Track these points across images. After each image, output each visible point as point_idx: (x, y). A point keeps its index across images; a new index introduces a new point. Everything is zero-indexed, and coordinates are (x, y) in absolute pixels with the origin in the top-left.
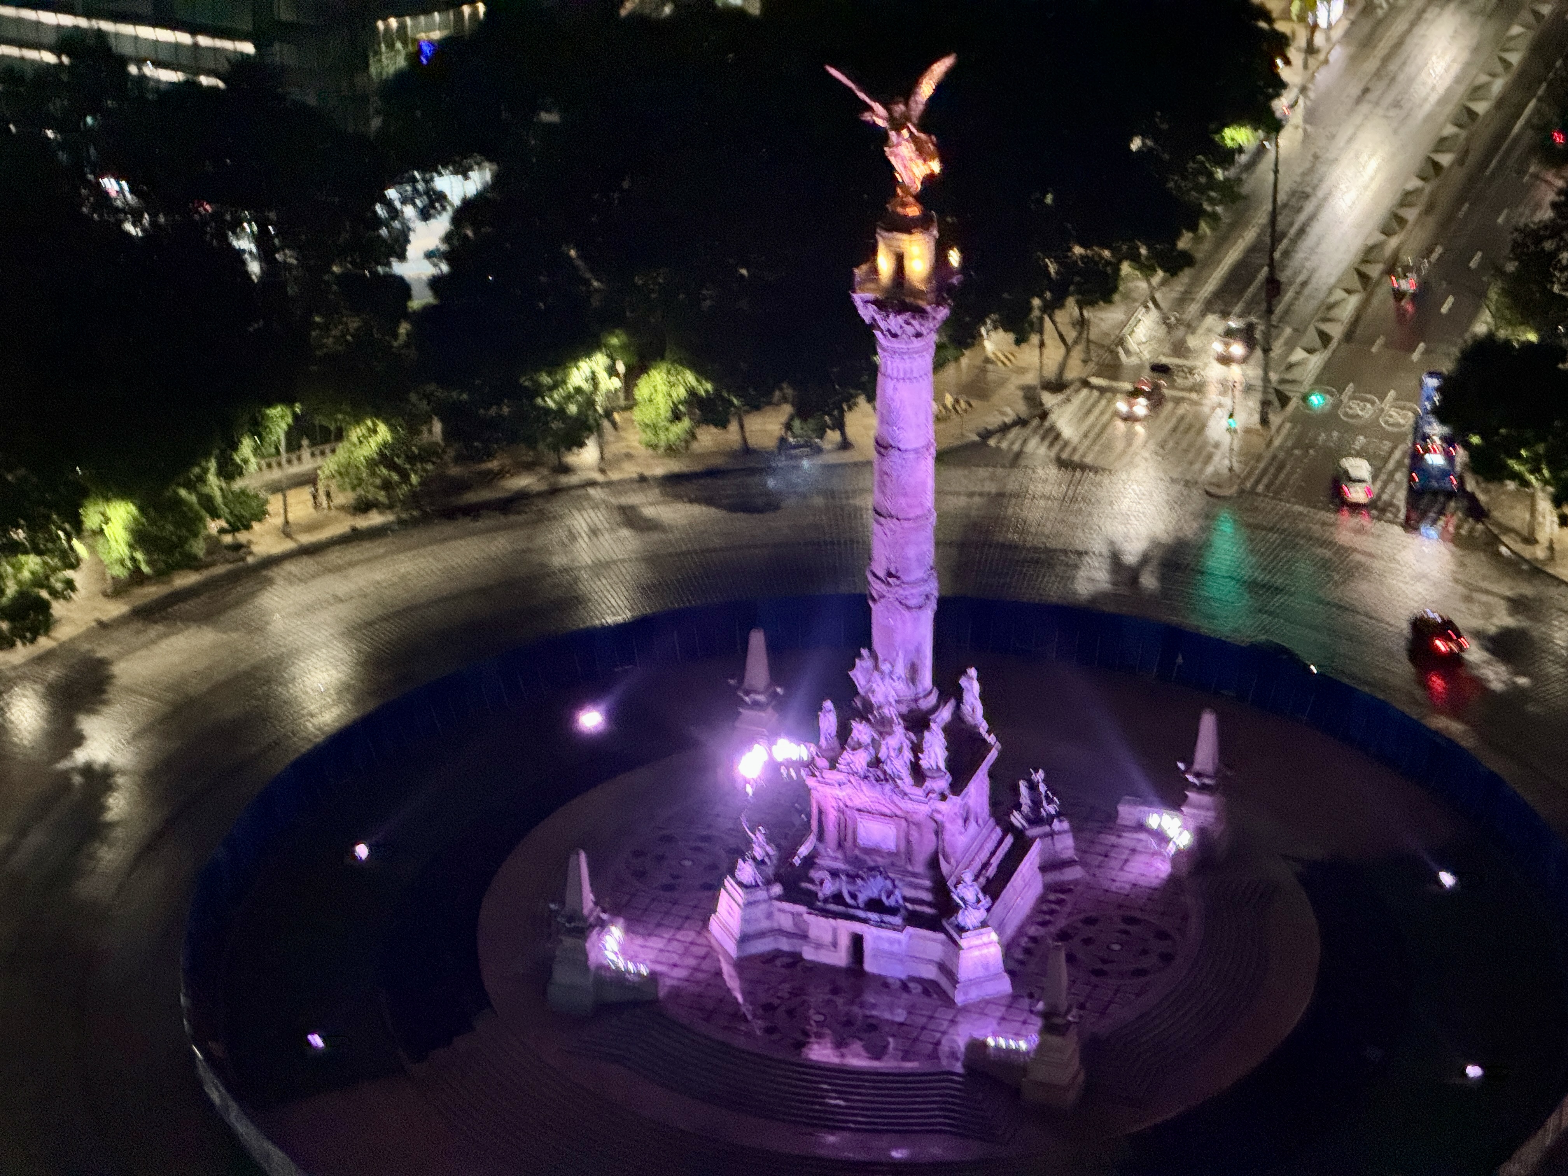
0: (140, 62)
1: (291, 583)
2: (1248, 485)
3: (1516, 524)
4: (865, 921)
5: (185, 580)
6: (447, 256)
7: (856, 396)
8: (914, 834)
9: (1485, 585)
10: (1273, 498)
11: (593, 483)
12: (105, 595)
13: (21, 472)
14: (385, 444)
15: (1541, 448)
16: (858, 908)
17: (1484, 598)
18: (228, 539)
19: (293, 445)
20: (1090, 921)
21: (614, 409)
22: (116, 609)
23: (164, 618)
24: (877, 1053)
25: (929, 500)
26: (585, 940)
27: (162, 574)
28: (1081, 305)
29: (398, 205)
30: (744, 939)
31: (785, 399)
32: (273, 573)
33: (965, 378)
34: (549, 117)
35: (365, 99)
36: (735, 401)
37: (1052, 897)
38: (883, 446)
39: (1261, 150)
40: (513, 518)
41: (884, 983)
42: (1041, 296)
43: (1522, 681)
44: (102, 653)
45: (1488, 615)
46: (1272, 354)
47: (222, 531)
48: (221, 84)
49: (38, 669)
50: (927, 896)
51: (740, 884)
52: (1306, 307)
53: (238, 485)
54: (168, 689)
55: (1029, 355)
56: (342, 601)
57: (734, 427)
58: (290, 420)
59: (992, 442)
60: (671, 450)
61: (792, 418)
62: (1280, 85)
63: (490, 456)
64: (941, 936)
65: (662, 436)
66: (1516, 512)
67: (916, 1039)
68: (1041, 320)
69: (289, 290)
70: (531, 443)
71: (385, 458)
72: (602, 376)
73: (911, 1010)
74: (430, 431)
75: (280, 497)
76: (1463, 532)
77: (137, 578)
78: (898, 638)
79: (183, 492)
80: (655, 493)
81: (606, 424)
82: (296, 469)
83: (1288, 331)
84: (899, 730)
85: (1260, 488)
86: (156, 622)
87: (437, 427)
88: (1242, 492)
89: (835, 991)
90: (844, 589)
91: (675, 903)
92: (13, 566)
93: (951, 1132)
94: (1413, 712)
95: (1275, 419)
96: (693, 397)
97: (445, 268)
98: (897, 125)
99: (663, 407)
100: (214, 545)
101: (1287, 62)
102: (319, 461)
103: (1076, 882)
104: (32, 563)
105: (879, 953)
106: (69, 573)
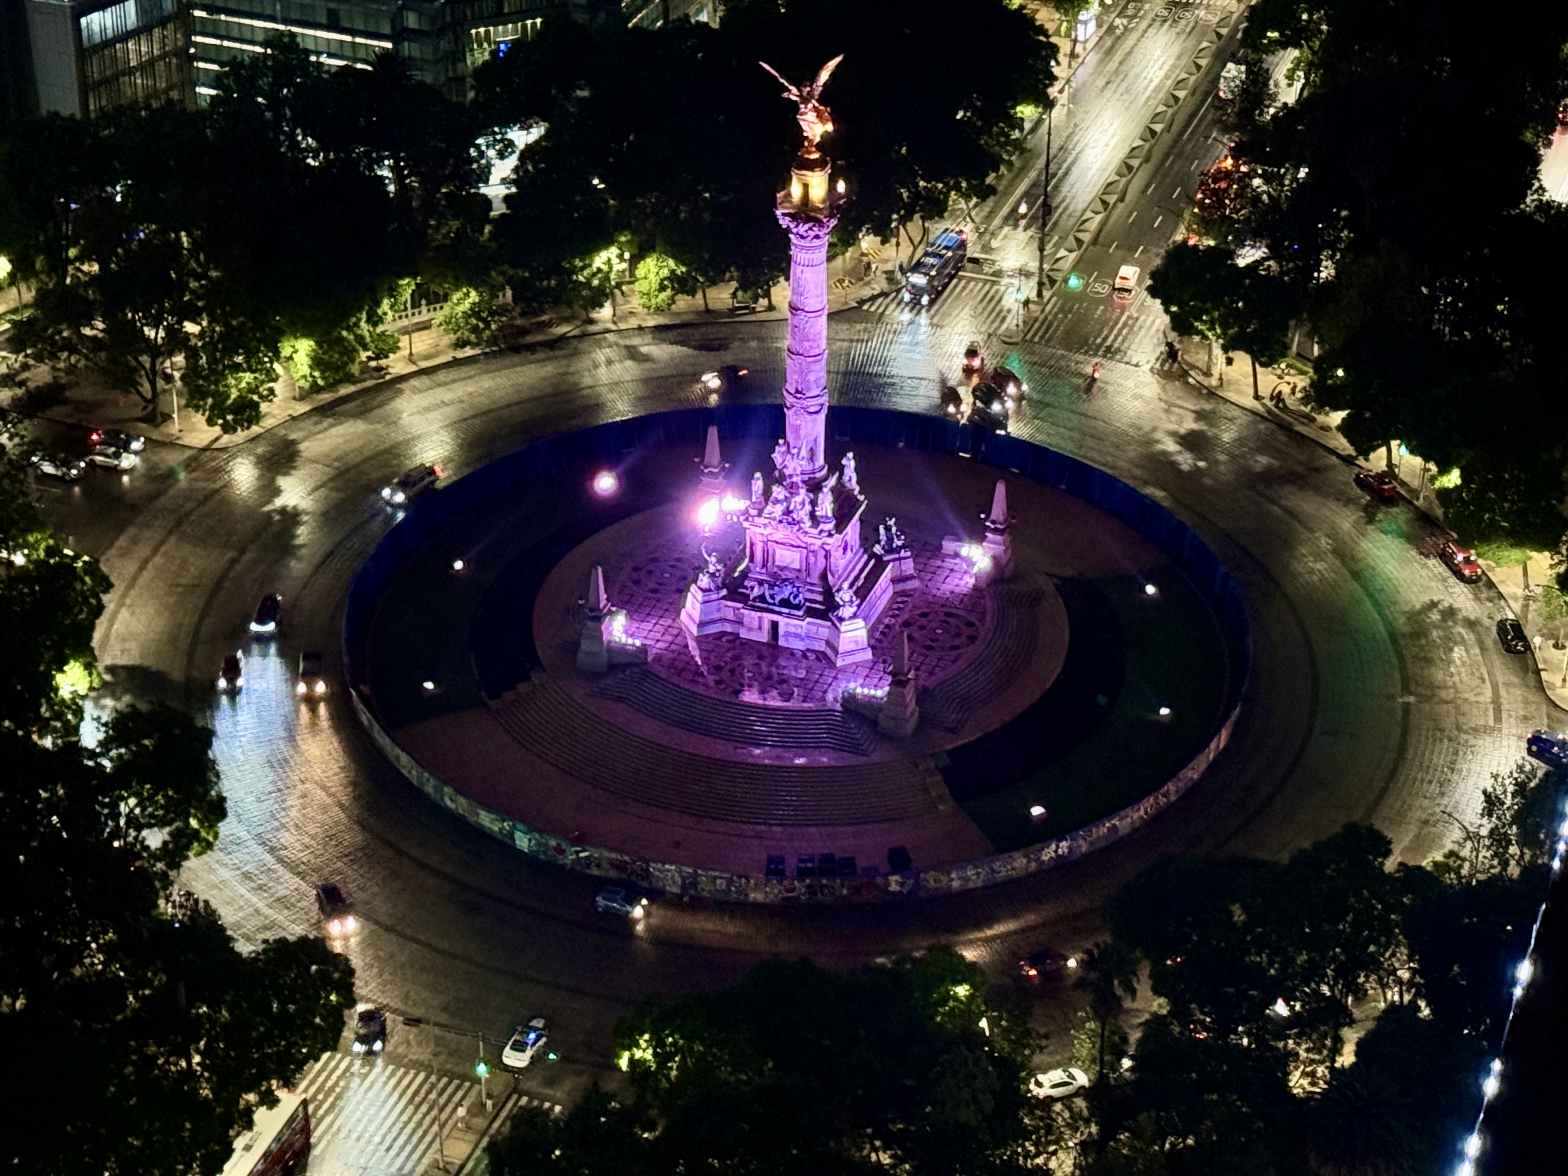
0: (318, 53)
1: (414, 393)
2: (1029, 337)
3: (1199, 364)
4: (780, 613)
5: (345, 390)
6: (514, 182)
7: (779, 277)
8: (812, 559)
9: (1178, 402)
10: (1045, 346)
11: (609, 331)
12: (294, 398)
13: (241, 319)
14: (474, 304)
15: (1216, 314)
16: (774, 604)
17: (1177, 410)
18: (373, 364)
19: (415, 304)
20: (924, 615)
21: (622, 283)
22: (302, 408)
23: (333, 415)
24: (788, 697)
25: (823, 344)
26: (601, 623)
27: (331, 386)
28: (923, 219)
29: (484, 148)
30: (701, 625)
31: (732, 279)
32: (403, 386)
33: (849, 266)
34: (581, 93)
35: (463, 78)
36: (701, 279)
37: (899, 600)
38: (794, 309)
39: (1039, 122)
40: (557, 353)
41: (792, 653)
42: (898, 213)
43: (1201, 464)
44: (293, 437)
45: (1180, 422)
46: (1045, 253)
47: (370, 359)
48: (370, 68)
49: (252, 446)
50: (819, 598)
51: (701, 589)
52: (1067, 222)
53: (380, 329)
54: (336, 459)
55: (889, 250)
56: (447, 405)
57: (699, 295)
58: (413, 287)
59: (865, 307)
60: (659, 310)
61: (737, 290)
62: (1053, 78)
63: (544, 312)
64: (829, 624)
65: (653, 301)
66: (1199, 356)
67: (812, 689)
68: (897, 228)
69: (414, 204)
70: (569, 304)
71: (474, 312)
72: (615, 261)
73: (809, 670)
74: (504, 296)
75: (407, 337)
76: (1166, 368)
77: (315, 389)
78: (802, 433)
79: (345, 333)
80: (648, 338)
81: (617, 292)
82: (417, 319)
83: (1056, 238)
84: (803, 491)
85: (1036, 339)
86: (328, 417)
87: (509, 293)
88: (1024, 340)
89: (761, 657)
90: (769, 401)
91: (658, 601)
92: (236, 379)
93: (833, 748)
94: (1131, 483)
95: (1047, 294)
96: (673, 277)
97: (514, 190)
98: (806, 100)
99: (655, 283)
100: (365, 369)
101: (1058, 63)
102: (432, 314)
103: (915, 590)
104: (248, 377)
105: (787, 634)
106: (271, 385)
